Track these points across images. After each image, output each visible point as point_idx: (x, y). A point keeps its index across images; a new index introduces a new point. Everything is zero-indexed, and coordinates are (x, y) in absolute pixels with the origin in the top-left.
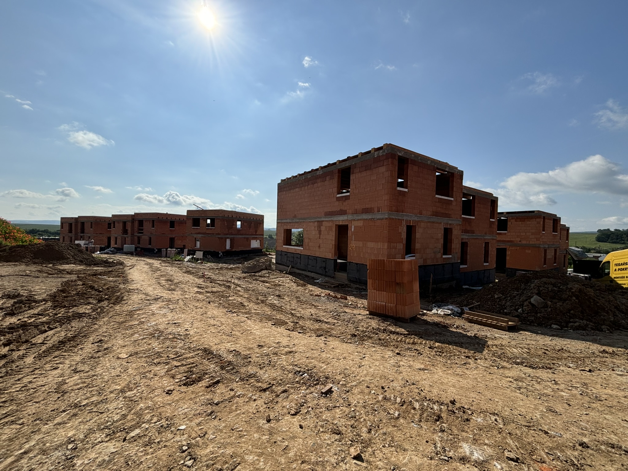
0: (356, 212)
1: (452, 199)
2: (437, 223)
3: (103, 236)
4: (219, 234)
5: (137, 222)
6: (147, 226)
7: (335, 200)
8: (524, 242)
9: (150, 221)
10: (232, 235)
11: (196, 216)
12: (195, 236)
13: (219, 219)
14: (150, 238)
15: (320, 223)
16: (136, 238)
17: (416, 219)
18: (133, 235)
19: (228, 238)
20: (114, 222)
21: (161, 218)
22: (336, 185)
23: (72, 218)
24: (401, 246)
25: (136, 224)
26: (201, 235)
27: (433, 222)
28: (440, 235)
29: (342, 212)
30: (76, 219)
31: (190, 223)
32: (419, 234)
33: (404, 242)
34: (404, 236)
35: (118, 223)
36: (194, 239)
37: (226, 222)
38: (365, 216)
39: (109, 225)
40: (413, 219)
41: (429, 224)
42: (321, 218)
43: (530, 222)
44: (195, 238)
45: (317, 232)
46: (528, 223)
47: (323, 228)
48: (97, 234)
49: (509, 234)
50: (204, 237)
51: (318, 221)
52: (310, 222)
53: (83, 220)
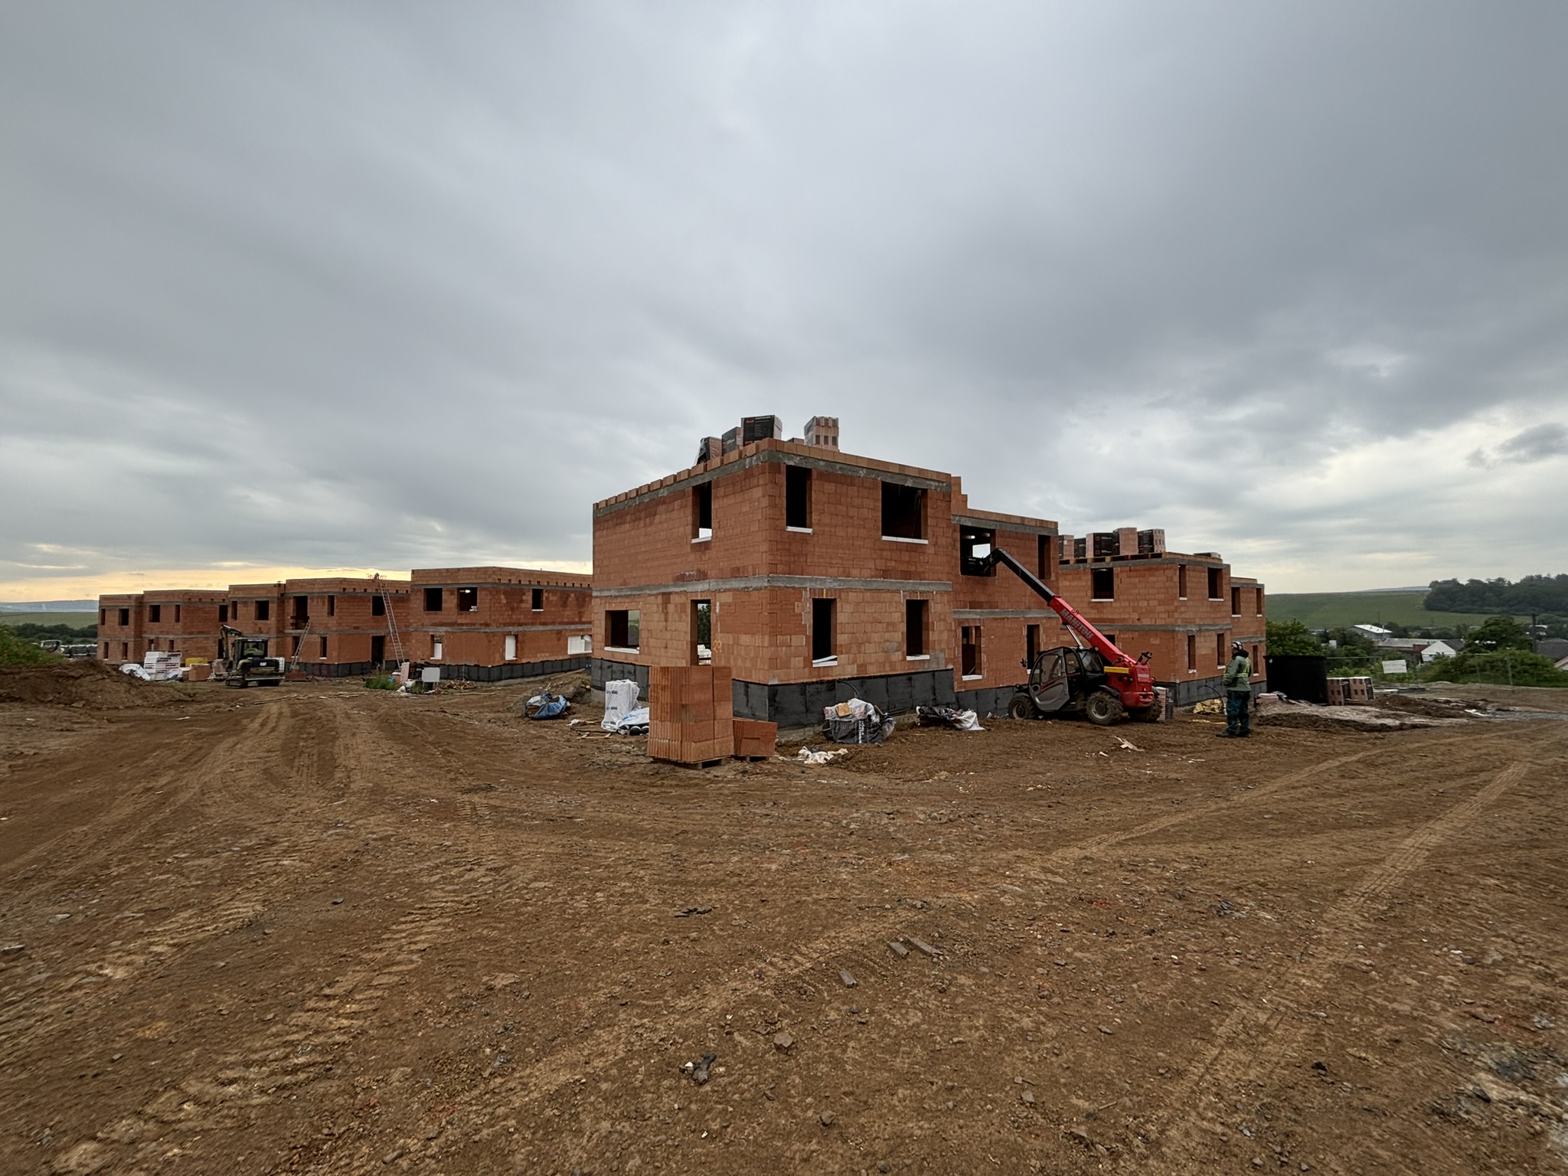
0: (721, 577)
1: (926, 542)
2: (888, 591)
3: (206, 639)
4: (487, 625)
5: (292, 601)
6: (316, 611)
7: (689, 549)
8: (1146, 622)
9: (324, 597)
10: (520, 625)
11: (433, 583)
12: (432, 631)
13: (485, 589)
14: (324, 640)
15: (667, 596)
16: (290, 640)
17: (836, 585)
18: (282, 632)
19: (509, 634)
20: (235, 604)
21: (350, 590)
22: (690, 519)
23: (129, 596)
24: (802, 641)
25: (290, 608)
26: (444, 629)
27: (878, 590)
28: (898, 616)
29: (702, 576)
30: (140, 599)
31: (418, 602)
32: (843, 616)
33: (810, 632)
34: (808, 620)
35: (245, 603)
36: (429, 638)
37: (502, 597)
38: (736, 584)
39: (223, 610)
40: (828, 585)
41: (868, 594)
42: (667, 586)
43: (1155, 579)
44: (433, 636)
45: (662, 617)
46: (1151, 579)
47: (671, 608)
48: (192, 633)
49: (1117, 604)
50: (452, 633)
51: (663, 594)
52: (650, 595)
53: (156, 602)
